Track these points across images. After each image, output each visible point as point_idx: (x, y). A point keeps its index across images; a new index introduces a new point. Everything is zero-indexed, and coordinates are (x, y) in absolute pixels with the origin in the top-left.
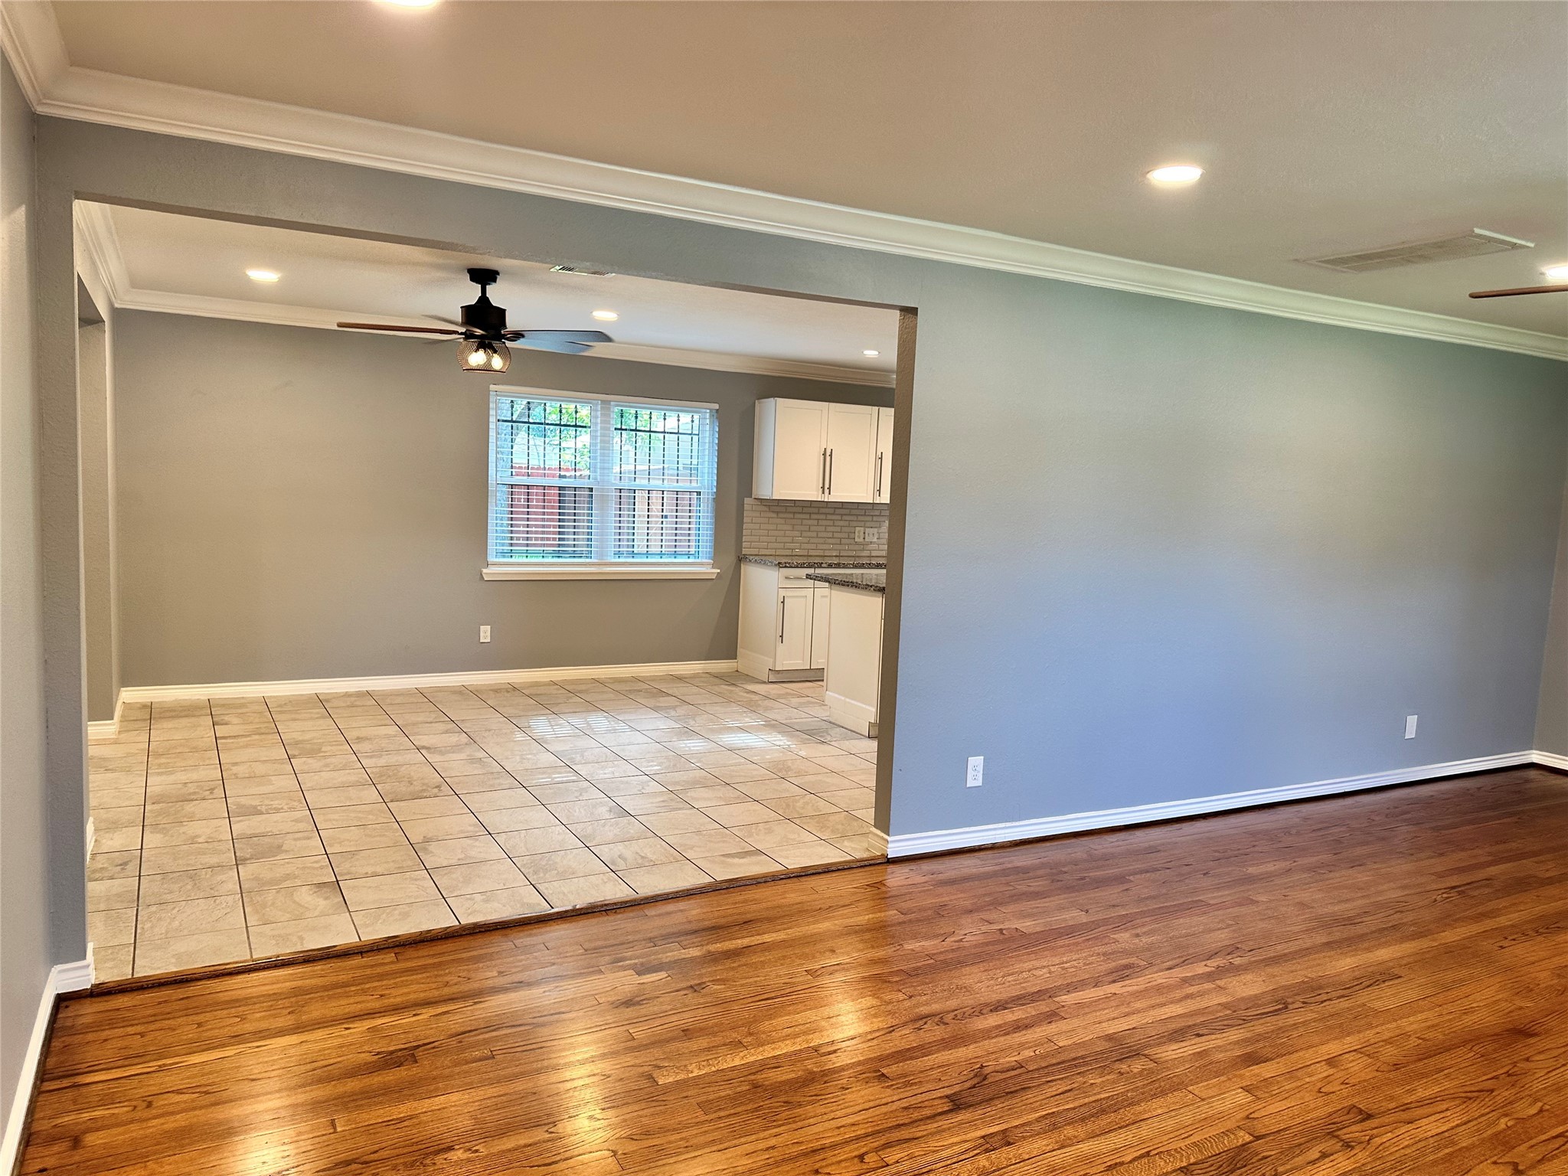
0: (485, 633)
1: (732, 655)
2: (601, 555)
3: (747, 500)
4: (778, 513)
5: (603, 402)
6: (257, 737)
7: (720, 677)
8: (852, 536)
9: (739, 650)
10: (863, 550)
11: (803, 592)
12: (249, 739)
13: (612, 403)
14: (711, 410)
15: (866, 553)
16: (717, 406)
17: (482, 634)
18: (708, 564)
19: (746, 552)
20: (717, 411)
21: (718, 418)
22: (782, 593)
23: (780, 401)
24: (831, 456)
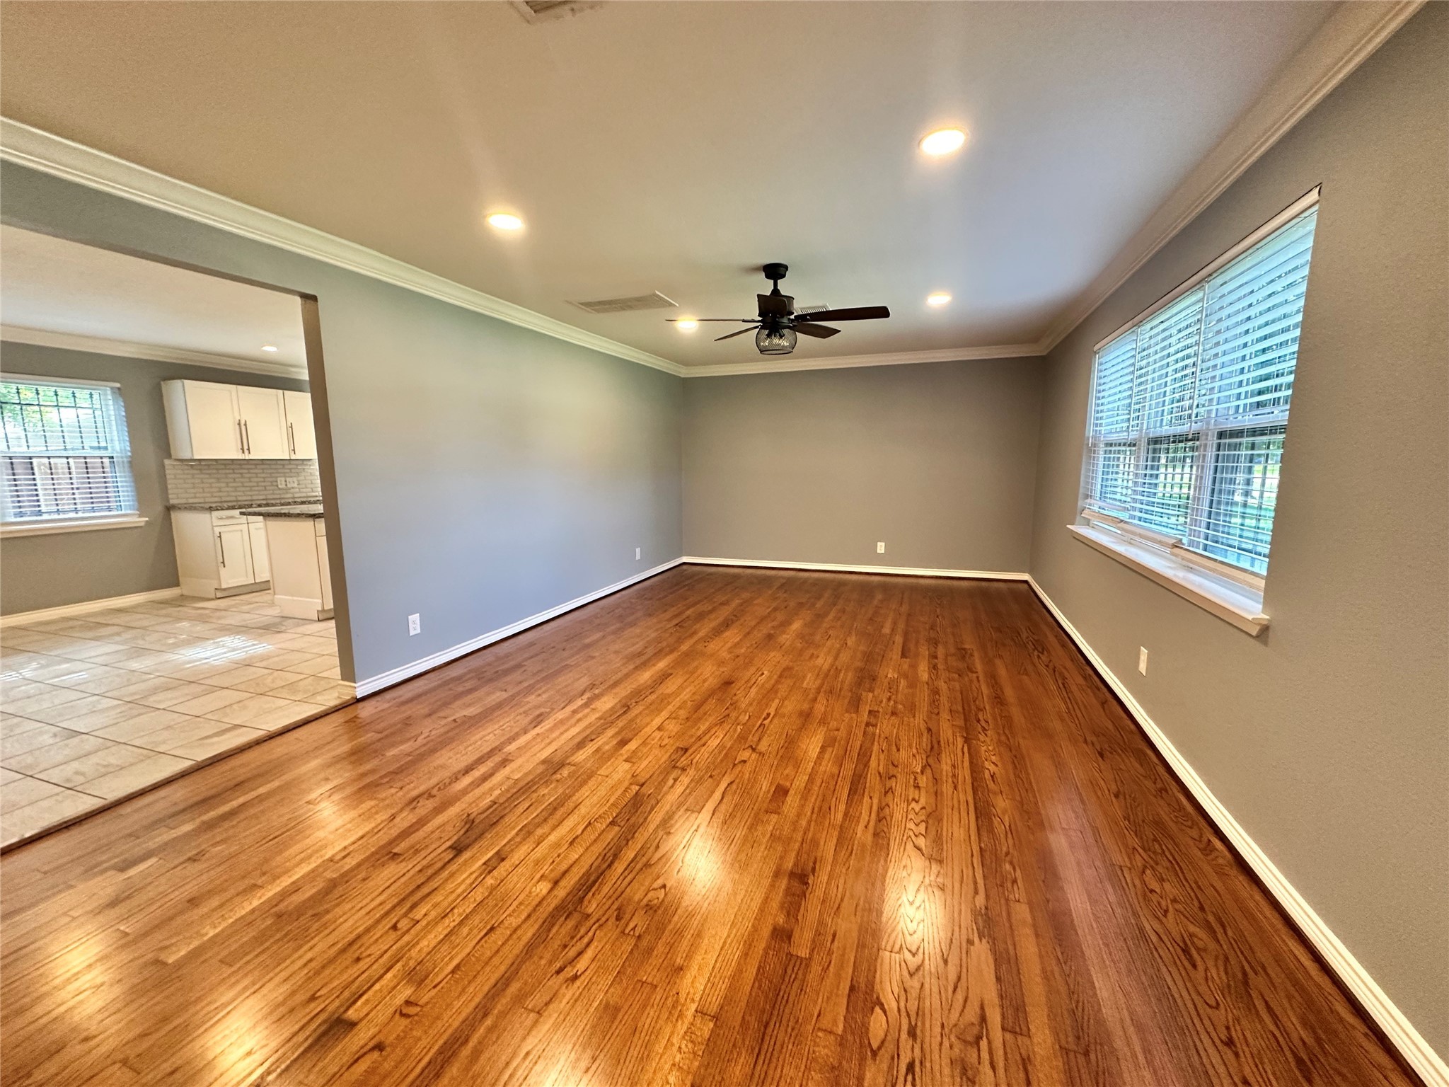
1: (177, 584)
3: (167, 462)
7: (164, 602)
8: (275, 483)
9: (181, 579)
10: (287, 493)
11: (239, 525)
14: (112, 388)
15: (289, 496)
16: (118, 385)
18: (134, 515)
19: (172, 502)
20: (119, 389)
21: (121, 395)
22: (217, 530)
23: (187, 382)
24: (245, 425)
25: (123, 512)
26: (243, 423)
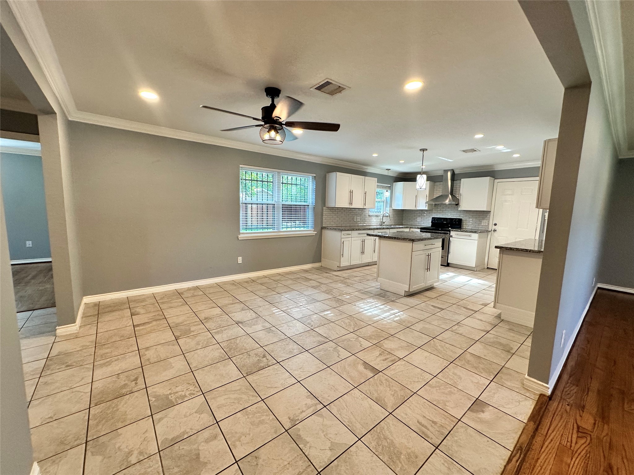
0: (240, 260)
1: (320, 261)
2: (278, 228)
3: (324, 208)
4: (333, 212)
5: (278, 172)
6: (154, 323)
7: (317, 269)
8: (353, 219)
9: (322, 259)
10: (356, 224)
11: (348, 239)
12: (151, 325)
13: (281, 173)
14: (312, 176)
15: (357, 225)
16: (315, 175)
17: (239, 260)
18: (312, 230)
19: (324, 225)
20: (315, 177)
21: (315, 179)
22: (343, 240)
23: (338, 173)
24: (352, 192)
25: (309, 229)
26: (352, 191)
